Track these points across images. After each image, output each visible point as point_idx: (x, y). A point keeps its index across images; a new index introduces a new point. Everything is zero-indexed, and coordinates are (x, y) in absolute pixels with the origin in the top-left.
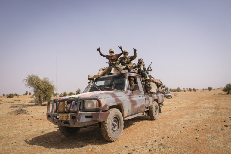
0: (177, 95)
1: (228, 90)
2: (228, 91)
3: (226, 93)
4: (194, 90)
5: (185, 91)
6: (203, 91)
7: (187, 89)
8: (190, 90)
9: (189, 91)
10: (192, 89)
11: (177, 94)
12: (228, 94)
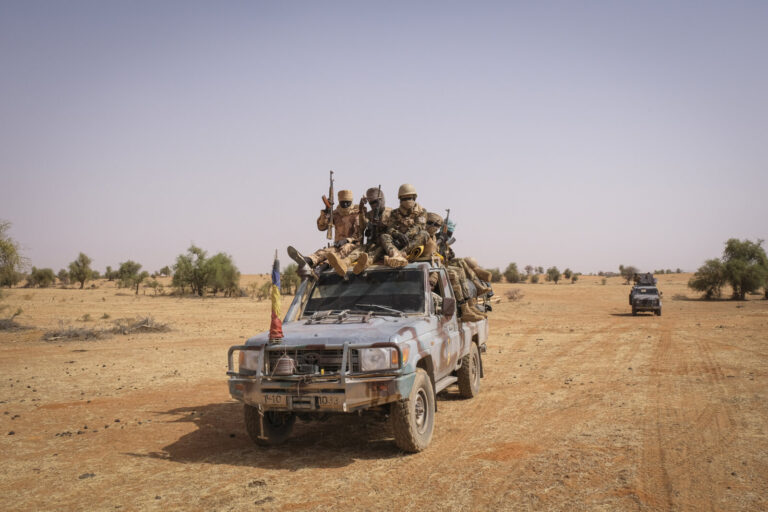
0: (522, 296)
1: (710, 284)
2: (709, 287)
3: (701, 294)
4: (568, 274)
5: (534, 281)
6: (604, 282)
7: (541, 270)
8: (553, 276)
9: (548, 279)
10: (562, 271)
11: (521, 293)
12: (708, 298)
